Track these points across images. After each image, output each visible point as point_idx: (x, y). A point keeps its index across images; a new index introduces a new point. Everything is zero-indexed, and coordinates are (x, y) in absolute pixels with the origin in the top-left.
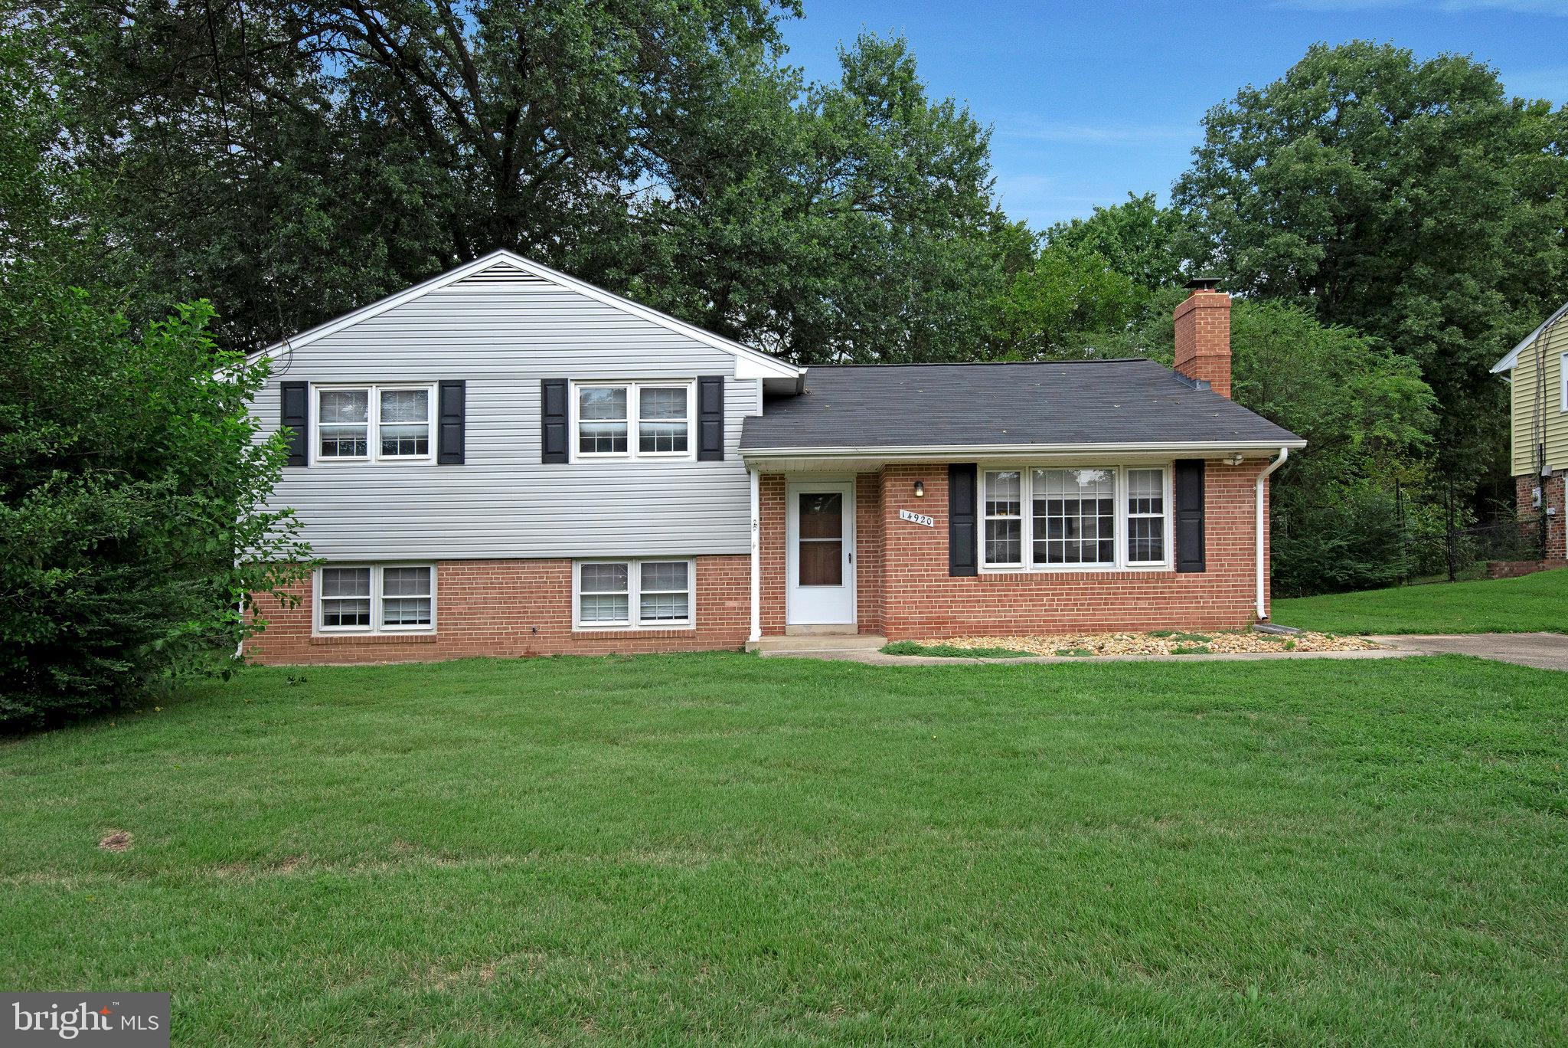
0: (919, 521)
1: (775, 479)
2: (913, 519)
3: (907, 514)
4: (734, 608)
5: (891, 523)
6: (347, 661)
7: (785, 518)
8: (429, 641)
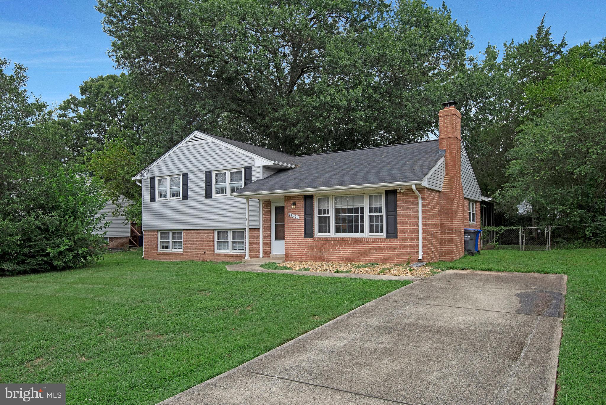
1: (267, 201)
5: (286, 218)
6: (164, 260)
7: (270, 216)
8: (181, 254)
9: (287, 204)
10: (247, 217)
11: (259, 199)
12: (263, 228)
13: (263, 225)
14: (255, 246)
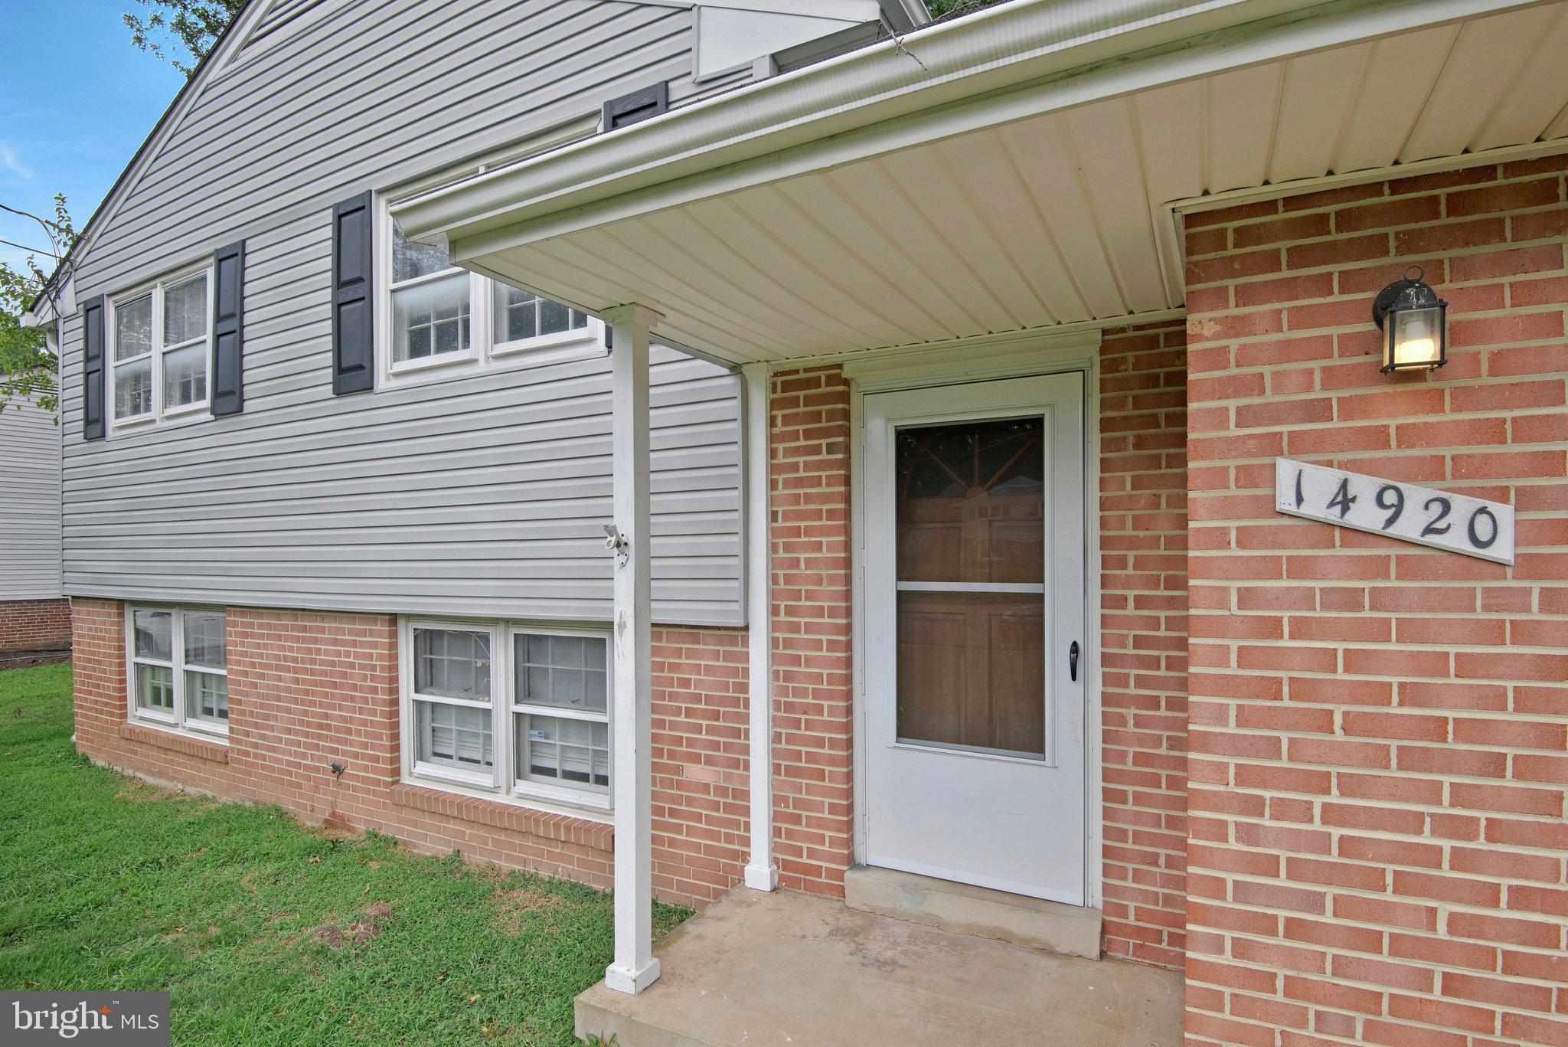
0: (1410, 526)
1: (815, 383)
2: (1366, 515)
3: (1322, 483)
4: (705, 788)
5: (1219, 538)
6: (152, 774)
7: (847, 514)
8: (218, 758)
9: (1234, 327)
10: (625, 524)
11: (736, 369)
12: (774, 626)
13: (773, 595)
14: (696, 772)
